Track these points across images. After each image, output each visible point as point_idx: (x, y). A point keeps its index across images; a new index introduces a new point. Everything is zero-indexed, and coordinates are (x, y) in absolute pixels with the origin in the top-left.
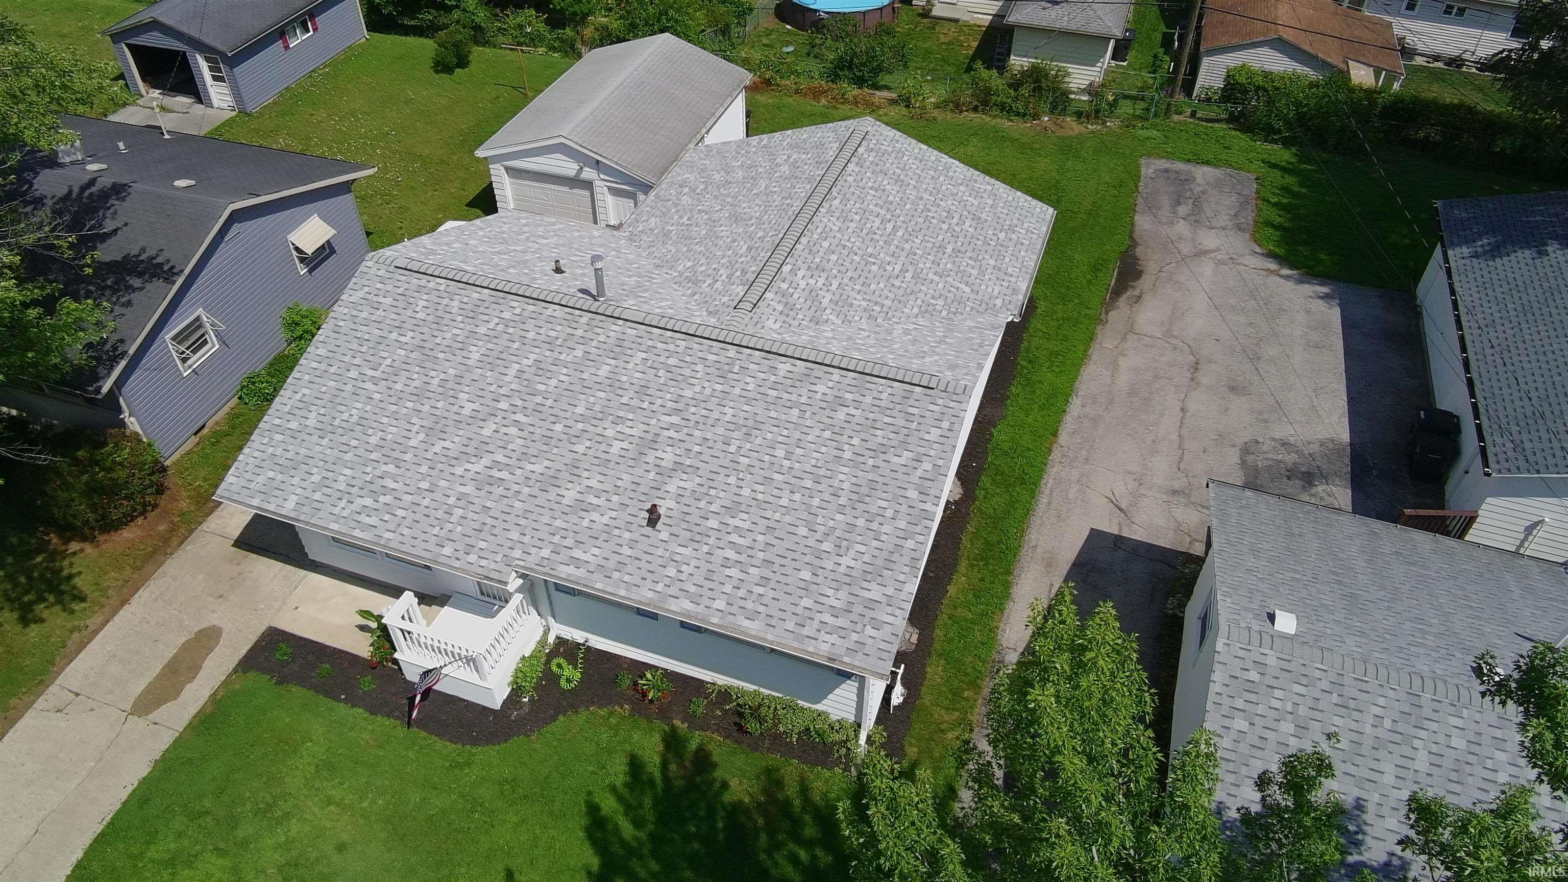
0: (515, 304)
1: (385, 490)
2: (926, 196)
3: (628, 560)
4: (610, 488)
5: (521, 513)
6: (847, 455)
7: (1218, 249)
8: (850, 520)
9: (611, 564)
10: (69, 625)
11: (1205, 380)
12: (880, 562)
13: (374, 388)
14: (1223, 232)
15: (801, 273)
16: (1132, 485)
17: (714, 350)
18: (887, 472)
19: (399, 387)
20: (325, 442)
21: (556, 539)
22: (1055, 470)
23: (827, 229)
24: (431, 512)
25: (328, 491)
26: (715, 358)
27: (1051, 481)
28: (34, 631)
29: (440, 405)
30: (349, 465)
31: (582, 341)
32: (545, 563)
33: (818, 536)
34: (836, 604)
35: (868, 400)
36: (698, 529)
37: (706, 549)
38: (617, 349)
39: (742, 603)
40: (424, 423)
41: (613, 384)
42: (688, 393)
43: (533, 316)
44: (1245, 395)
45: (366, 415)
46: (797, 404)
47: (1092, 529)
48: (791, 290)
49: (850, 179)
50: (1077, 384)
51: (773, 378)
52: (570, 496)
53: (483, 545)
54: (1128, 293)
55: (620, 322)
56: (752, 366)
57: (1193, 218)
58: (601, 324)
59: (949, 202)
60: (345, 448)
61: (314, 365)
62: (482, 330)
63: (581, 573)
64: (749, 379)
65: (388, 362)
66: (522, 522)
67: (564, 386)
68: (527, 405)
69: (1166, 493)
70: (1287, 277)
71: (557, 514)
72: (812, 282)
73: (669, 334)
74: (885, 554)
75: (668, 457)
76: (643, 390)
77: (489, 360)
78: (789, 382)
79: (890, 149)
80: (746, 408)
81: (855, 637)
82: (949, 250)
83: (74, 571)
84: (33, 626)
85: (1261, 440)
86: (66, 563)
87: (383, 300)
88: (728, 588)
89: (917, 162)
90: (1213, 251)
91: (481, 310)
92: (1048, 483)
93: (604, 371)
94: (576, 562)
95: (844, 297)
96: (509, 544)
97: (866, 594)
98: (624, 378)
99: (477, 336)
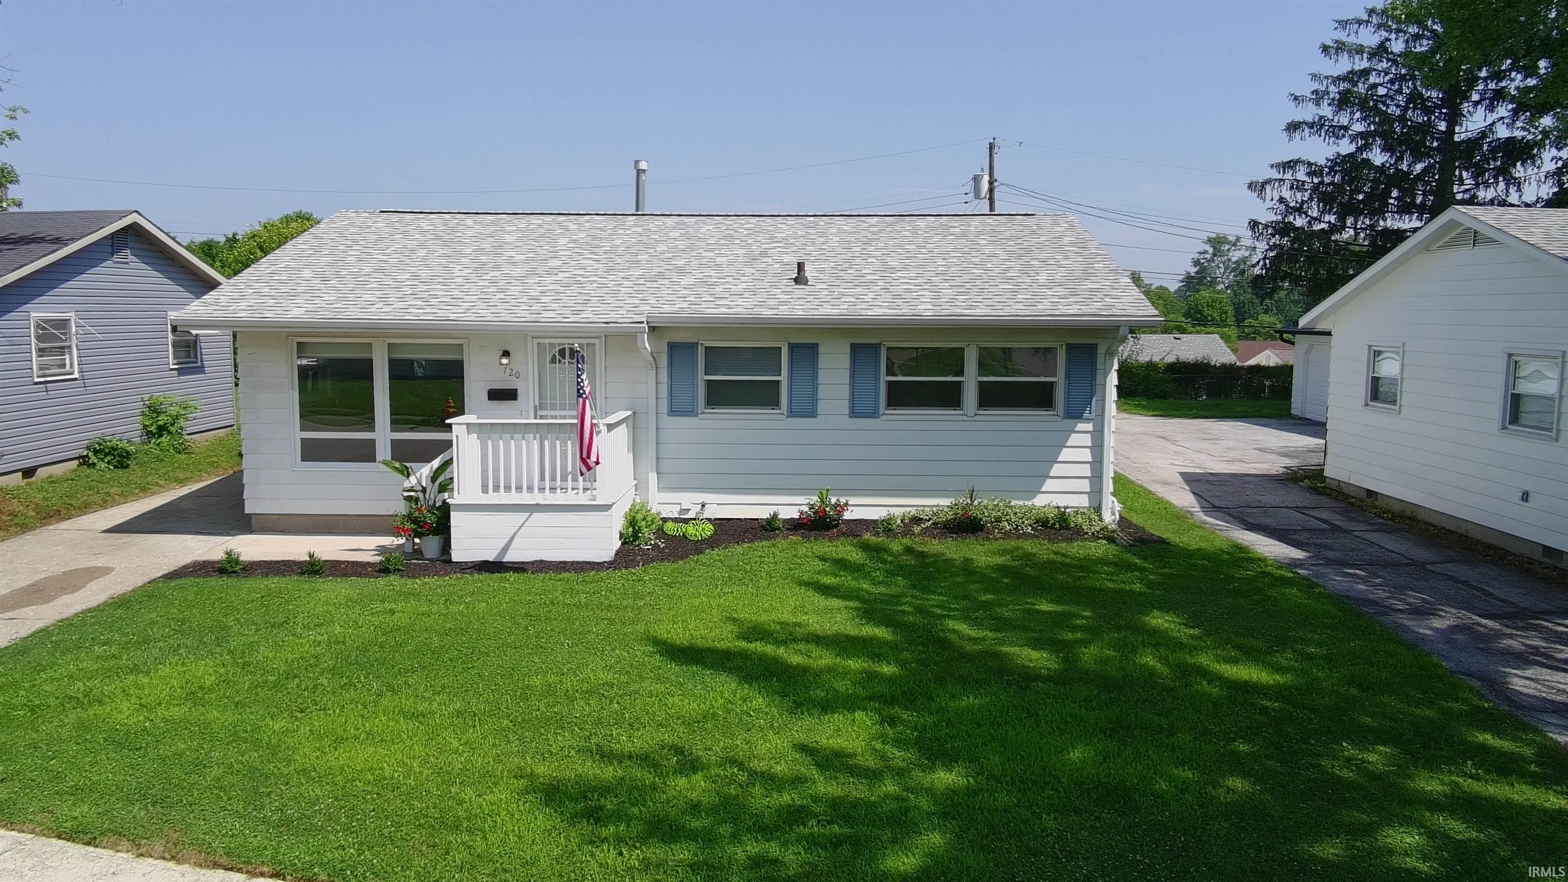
3: (790, 300)
4: (733, 274)
5: (632, 292)
6: (983, 242)
8: (1024, 263)
9: (772, 303)
12: (1078, 274)
13: (386, 257)
17: (790, 220)
18: (1033, 244)
19: (420, 255)
20: (331, 282)
21: (690, 299)
24: (509, 300)
25: (352, 303)
26: (794, 222)
29: (482, 258)
31: (635, 226)
32: (687, 310)
33: (998, 272)
34: (1058, 294)
35: (975, 224)
36: (858, 281)
37: (878, 288)
38: (681, 226)
40: (466, 266)
41: (690, 238)
42: (780, 235)
43: (569, 220)
45: (384, 268)
46: (905, 230)
51: (866, 224)
52: (687, 281)
53: (594, 309)
55: (674, 217)
56: (839, 222)
58: (652, 219)
60: (363, 283)
61: (295, 252)
62: (511, 229)
64: (842, 226)
65: (397, 246)
66: (637, 295)
67: (633, 242)
68: (594, 251)
71: (679, 289)
73: (733, 217)
74: (1079, 271)
76: (728, 238)
77: (530, 238)
78: (885, 224)
80: (851, 235)
81: (1099, 304)
87: (373, 224)
88: (926, 300)
91: (502, 222)
93: (674, 234)
94: (728, 307)
96: (631, 305)
97: (1084, 287)
99: (507, 231)
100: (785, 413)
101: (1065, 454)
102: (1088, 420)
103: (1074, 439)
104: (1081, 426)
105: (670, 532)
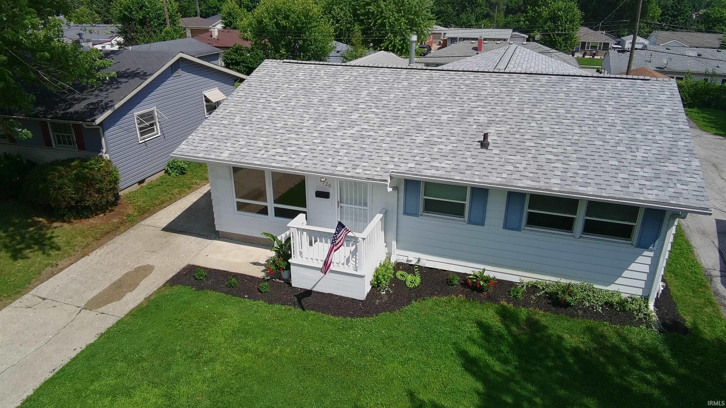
0: (359, 70)
4: (447, 134)
5: (388, 149)
10: (46, 262)
13: (276, 105)
17: (494, 76)
19: (292, 104)
20: (246, 128)
21: (417, 158)
24: (324, 152)
25: (251, 148)
26: (495, 79)
28: (20, 263)
29: (321, 109)
30: (264, 136)
31: (405, 79)
32: (413, 170)
38: (429, 81)
40: (311, 116)
41: (432, 93)
42: (484, 93)
45: (273, 116)
47: (717, 220)
51: (539, 83)
52: (420, 139)
53: (365, 164)
55: (428, 71)
56: (522, 80)
58: (415, 73)
60: (261, 130)
62: (341, 80)
63: (441, 172)
64: (523, 85)
65: (284, 95)
66: (390, 152)
67: (400, 96)
68: (378, 105)
71: (414, 147)
73: (461, 73)
76: (453, 94)
77: (348, 90)
78: (551, 84)
80: (527, 95)
83: (53, 235)
84: (20, 261)
86: (50, 231)
87: (277, 74)
88: (558, 173)
91: (338, 73)
93: (424, 89)
94: (437, 168)
96: (384, 162)
98: (439, 91)
99: (338, 82)
100: (466, 222)
101: (633, 266)
102: (651, 251)
103: (640, 259)
104: (646, 253)
105: (399, 277)
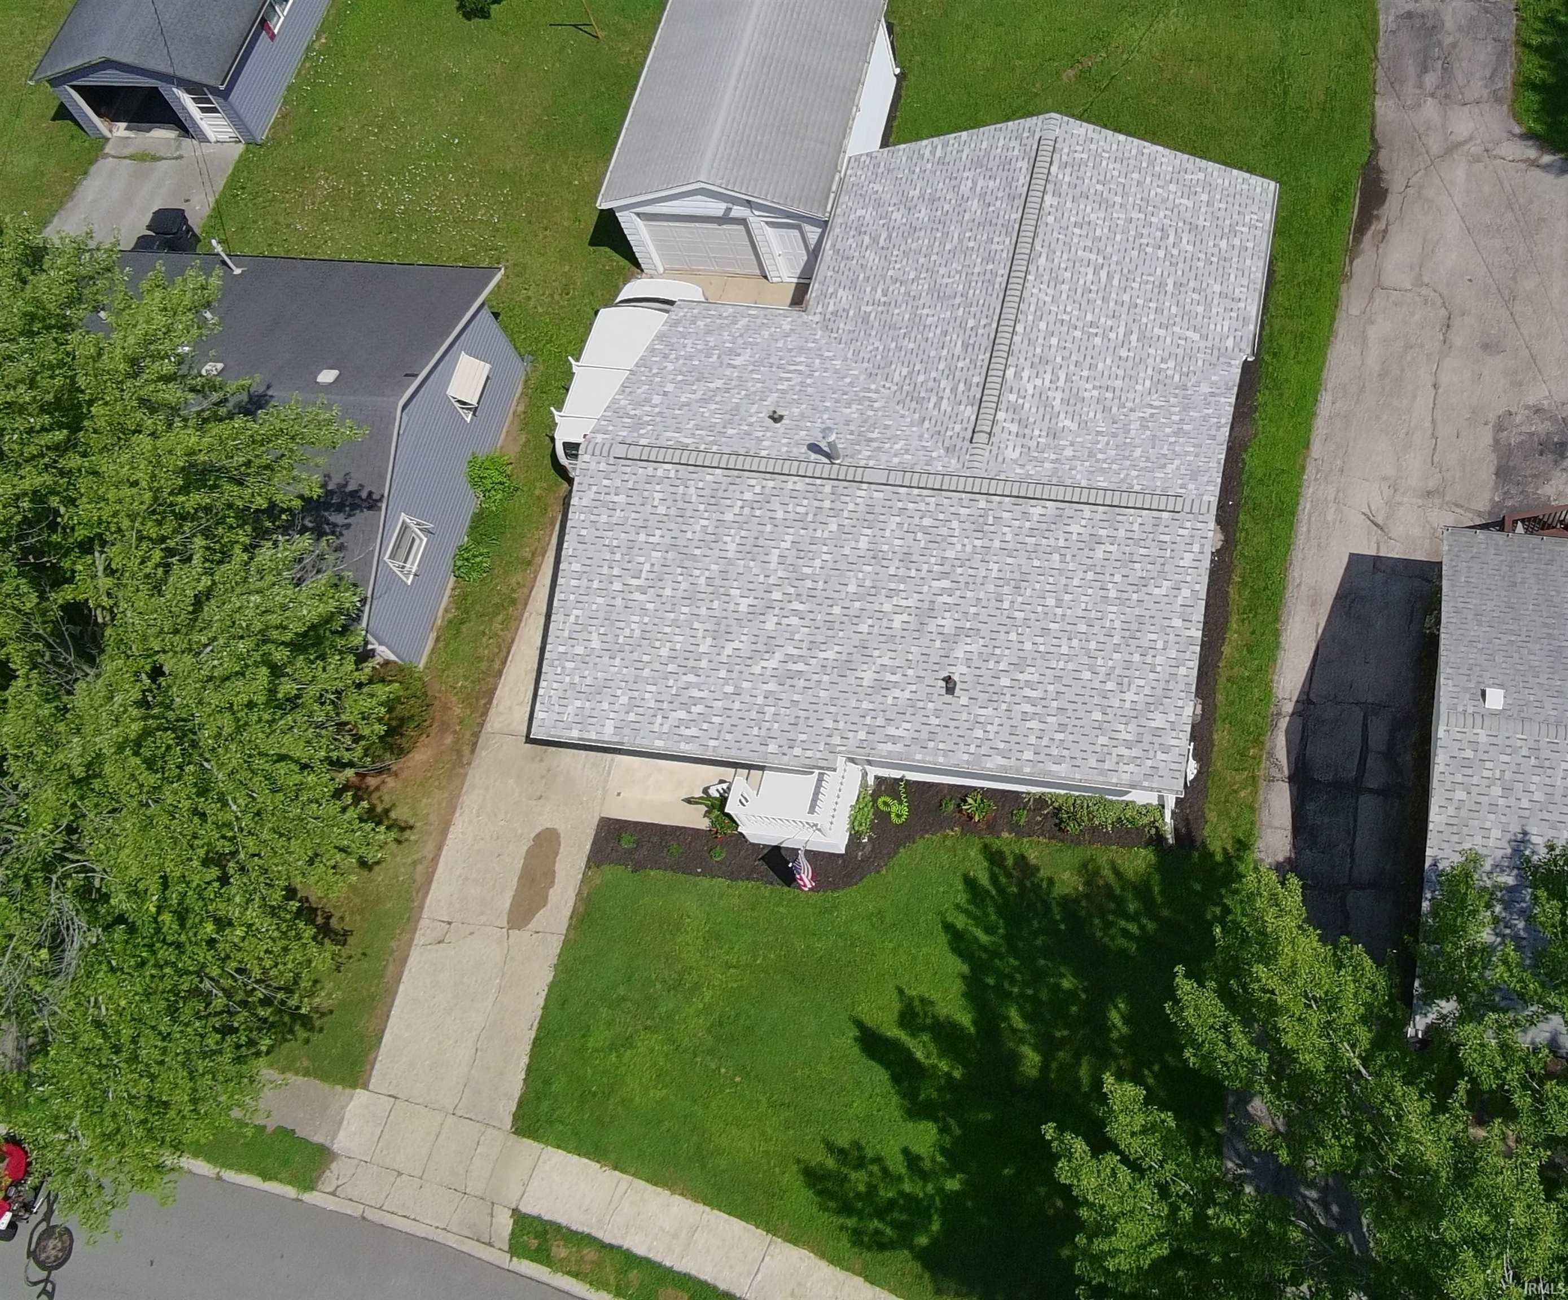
0: (753, 482)
1: (695, 701)
2: (1135, 215)
3: (937, 730)
4: (904, 664)
5: (828, 701)
6: (1113, 594)
7: (1471, 138)
8: (1128, 658)
9: (924, 735)
11: (1458, 341)
12: (1159, 692)
13: (643, 597)
14: (1476, 110)
15: (1025, 374)
16: (1387, 493)
17: (965, 503)
18: (1151, 606)
19: (668, 592)
20: (617, 661)
21: (868, 720)
22: (1311, 490)
23: (1041, 304)
24: (745, 715)
25: (640, 710)
26: (967, 511)
27: (1308, 506)
29: (716, 604)
30: (650, 681)
31: (832, 513)
32: (865, 744)
33: (1101, 677)
34: (1128, 737)
35: (1122, 533)
36: (991, 689)
37: (1004, 706)
38: (869, 517)
39: (1047, 751)
40: (707, 626)
41: (875, 555)
42: (950, 554)
43: (776, 492)
44: (1499, 353)
45: (648, 628)
46: (1057, 549)
47: (1352, 555)
48: (1020, 401)
49: (1050, 219)
50: (1324, 375)
51: (1028, 524)
52: (868, 677)
53: (803, 737)
54: (1373, 227)
55: (865, 486)
56: (1005, 515)
57: (1443, 92)
58: (846, 492)
59: (1162, 215)
60: (640, 665)
61: (574, 582)
62: (729, 516)
63: (899, 748)
64: (1006, 530)
65: (647, 567)
66: (832, 709)
67: (830, 565)
68: (800, 591)
69: (1421, 496)
70: (1546, 168)
71: (862, 697)
72: (1038, 382)
73: (916, 491)
74: (1162, 684)
75: (948, 624)
76: (907, 559)
77: (748, 548)
78: (1044, 526)
79: (1085, 156)
80: (1009, 560)
81: (1149, 763)
82: (1170, 288)
85: (1513, 410)
87: (616, 499)
88: (1032, 740)
89: (1118, 166)
90: (1466, 142)
91: (720, 494)
92: (1306, 507)
93: (863, 543)
94: (894, 739)
95: (1074, 391)
96: (827, 732)
97: (1153, 724)
98: (885, 548)
99: (727, 524)
105: (882, 807)
